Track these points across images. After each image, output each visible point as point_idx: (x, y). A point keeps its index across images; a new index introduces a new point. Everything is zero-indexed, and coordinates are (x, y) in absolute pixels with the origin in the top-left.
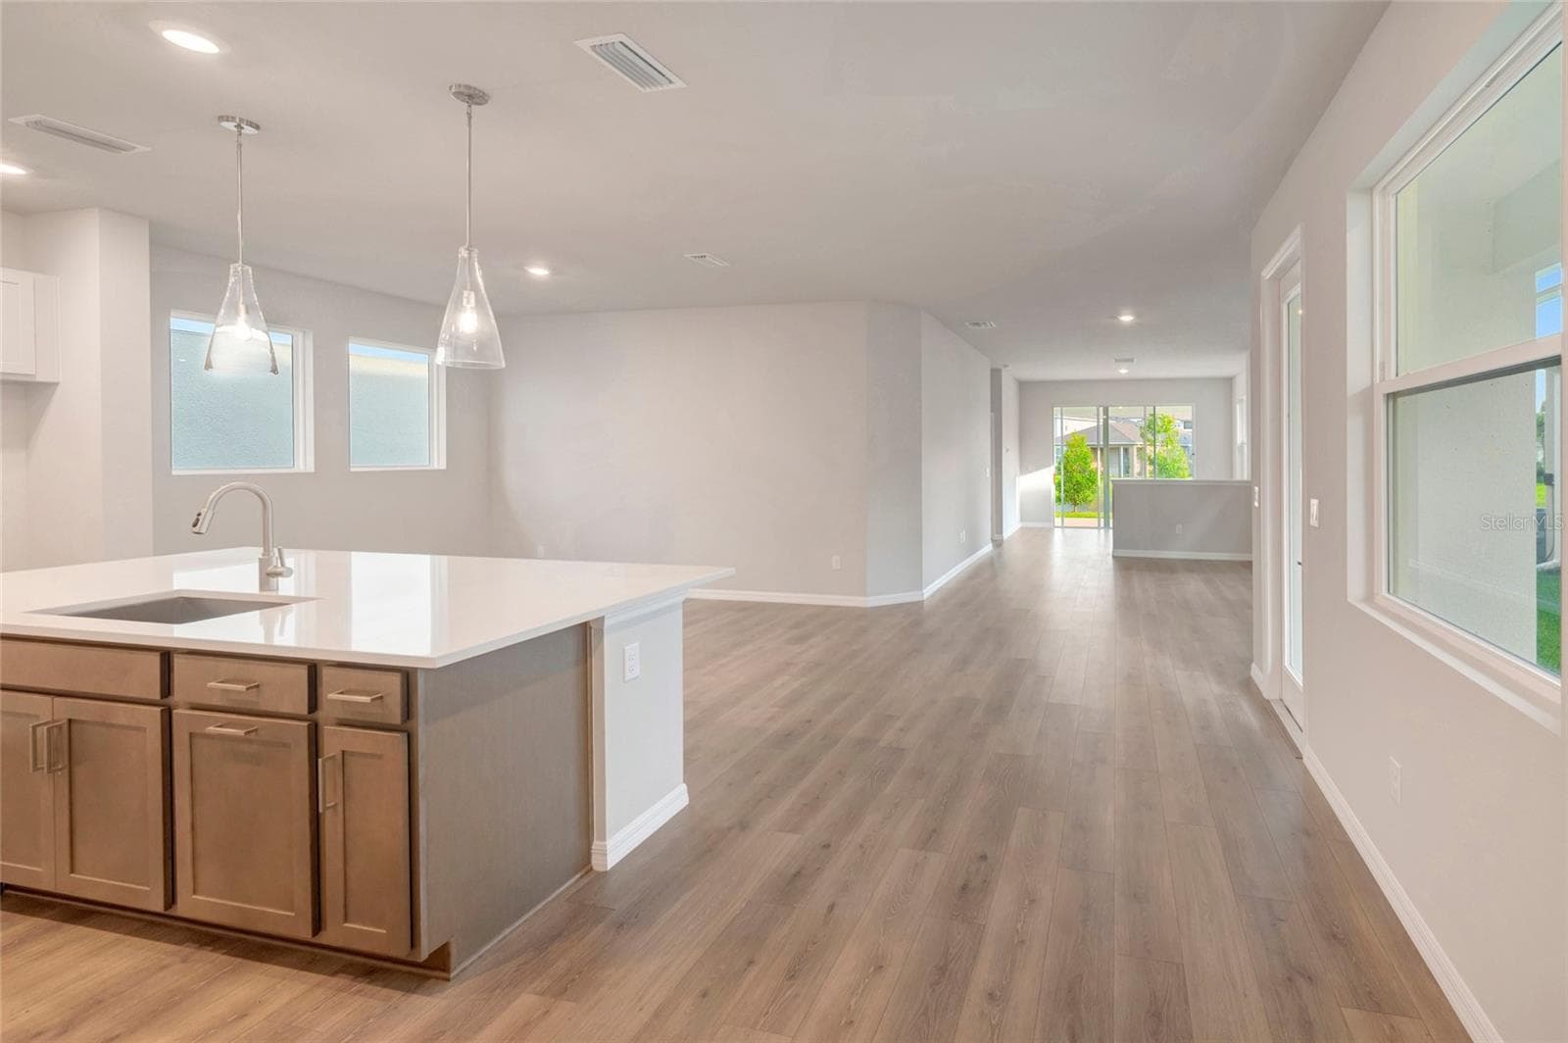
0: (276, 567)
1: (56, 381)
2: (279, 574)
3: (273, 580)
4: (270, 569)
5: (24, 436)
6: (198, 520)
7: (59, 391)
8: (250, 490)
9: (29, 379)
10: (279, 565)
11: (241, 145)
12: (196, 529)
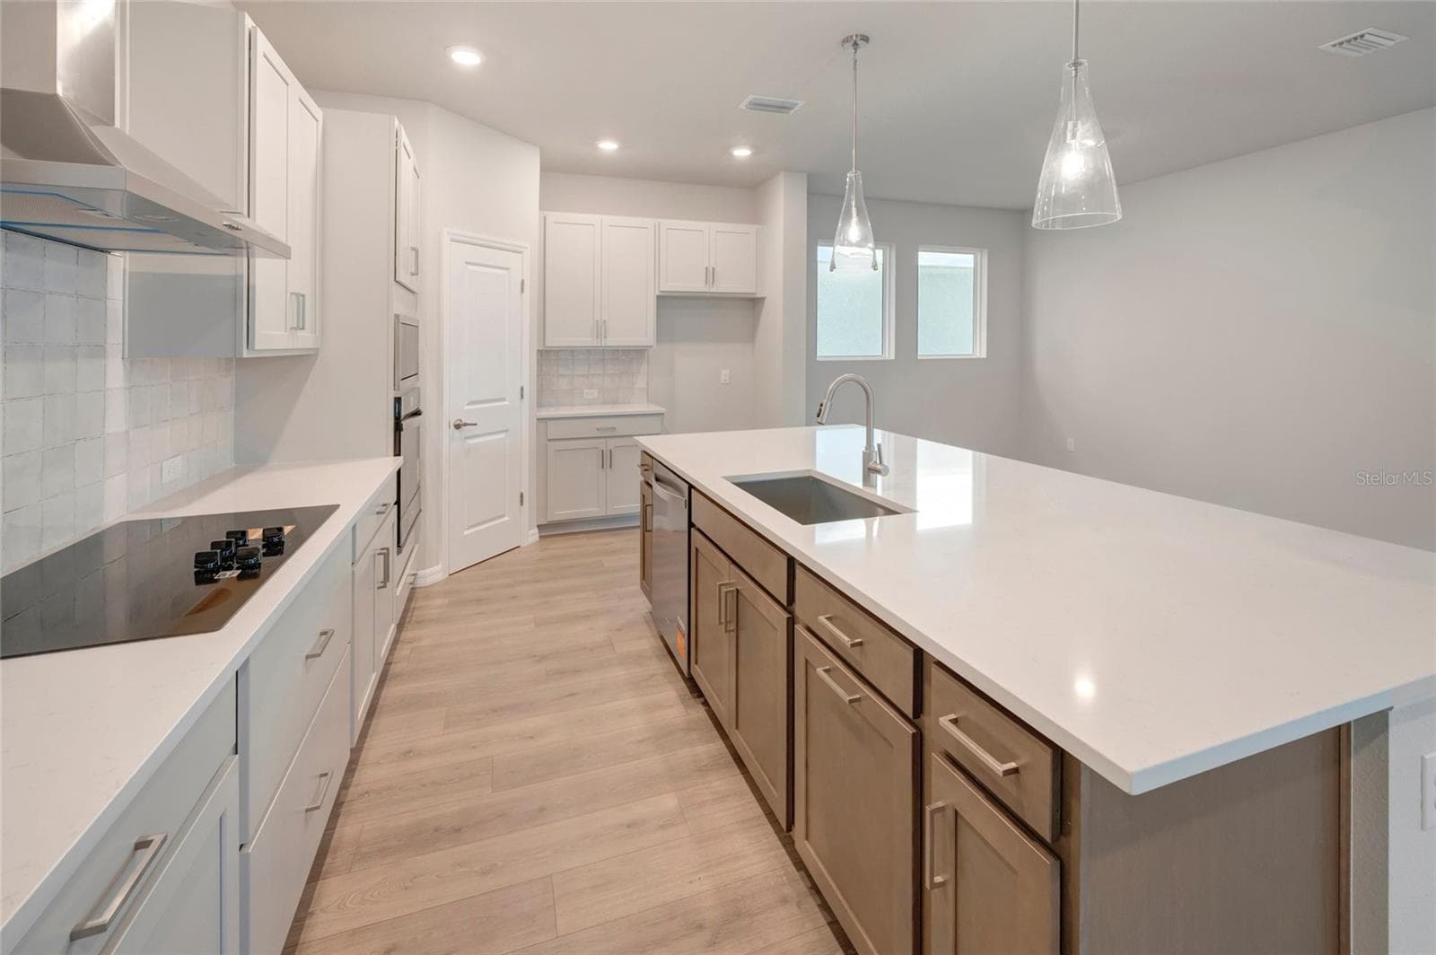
0: (876, 462)
1: (763, 296)
2: (878, 472)
3: (873, 476)
4: (871, 464)
5: (751, 334)
6: (820, 410)
7: (766, 302)
8: (859, 384)
9: (754, 296)
10: (878, 462)
11: (856, 61)
12: (819, 420)
